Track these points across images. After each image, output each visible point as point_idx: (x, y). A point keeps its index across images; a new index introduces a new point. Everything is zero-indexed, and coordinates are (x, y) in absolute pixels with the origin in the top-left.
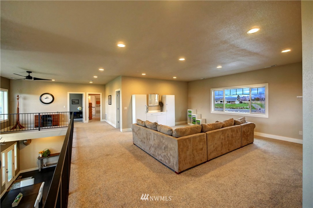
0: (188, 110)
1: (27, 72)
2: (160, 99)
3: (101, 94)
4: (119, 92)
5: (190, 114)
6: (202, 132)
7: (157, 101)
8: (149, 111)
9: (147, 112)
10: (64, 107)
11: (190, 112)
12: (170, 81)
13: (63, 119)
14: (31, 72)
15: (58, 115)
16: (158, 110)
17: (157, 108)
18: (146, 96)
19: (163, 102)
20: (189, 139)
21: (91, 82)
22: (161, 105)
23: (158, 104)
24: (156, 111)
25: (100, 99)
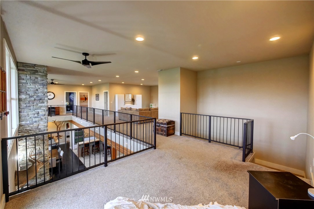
0: (151, 104)
1: (51, 80)
2: (133, 97)
3: (89, 92)
4: (107, 93)
5: (151, 107)
6: (149, 110)
7: (130, 98)
8: (126, 105)
9: (125, 105)
10: (62, 102)
11: (151, 105)
12: (138, 86)
13: (62, 110)
14: (53, 80)
15: (59, 107)
16: (131, 104)
17: (130, 102)
18: (124, 95)
19: (134, 99)
20: (144, 112)
21: (83, 85)
22: (133, 101)
23: (131, 100)
24: (130, 105)
25: (87, 96)
